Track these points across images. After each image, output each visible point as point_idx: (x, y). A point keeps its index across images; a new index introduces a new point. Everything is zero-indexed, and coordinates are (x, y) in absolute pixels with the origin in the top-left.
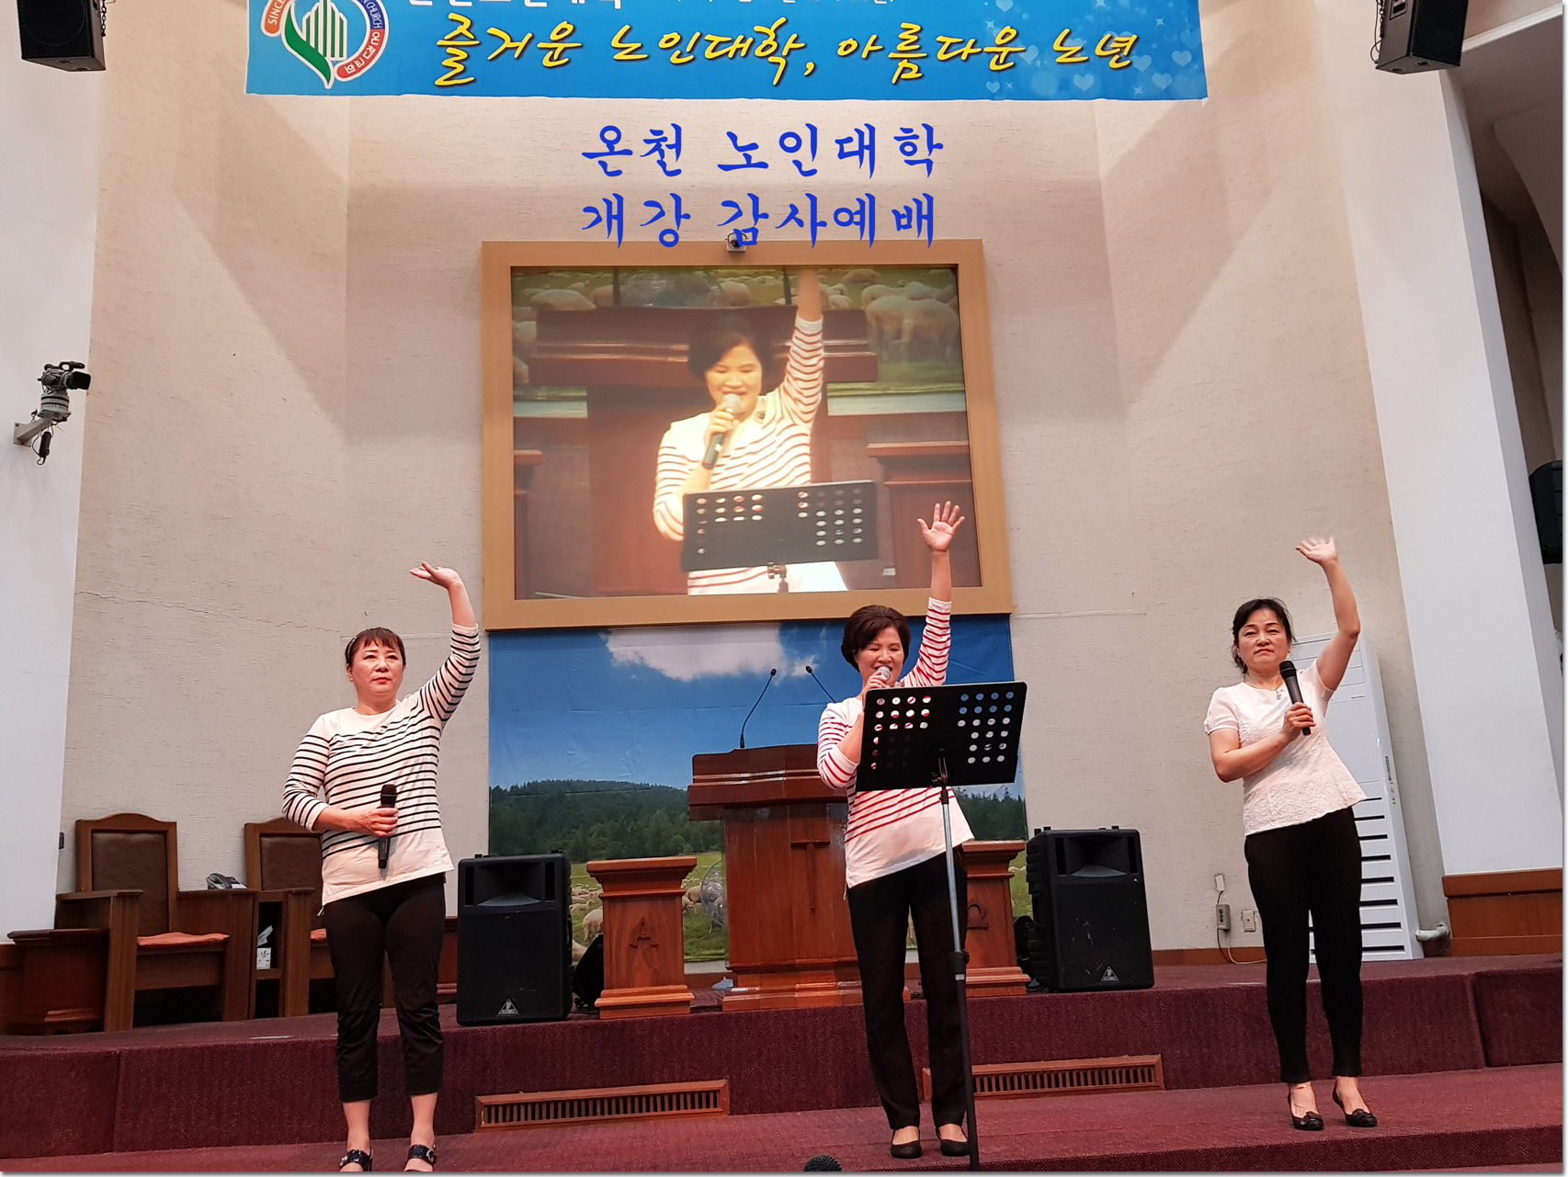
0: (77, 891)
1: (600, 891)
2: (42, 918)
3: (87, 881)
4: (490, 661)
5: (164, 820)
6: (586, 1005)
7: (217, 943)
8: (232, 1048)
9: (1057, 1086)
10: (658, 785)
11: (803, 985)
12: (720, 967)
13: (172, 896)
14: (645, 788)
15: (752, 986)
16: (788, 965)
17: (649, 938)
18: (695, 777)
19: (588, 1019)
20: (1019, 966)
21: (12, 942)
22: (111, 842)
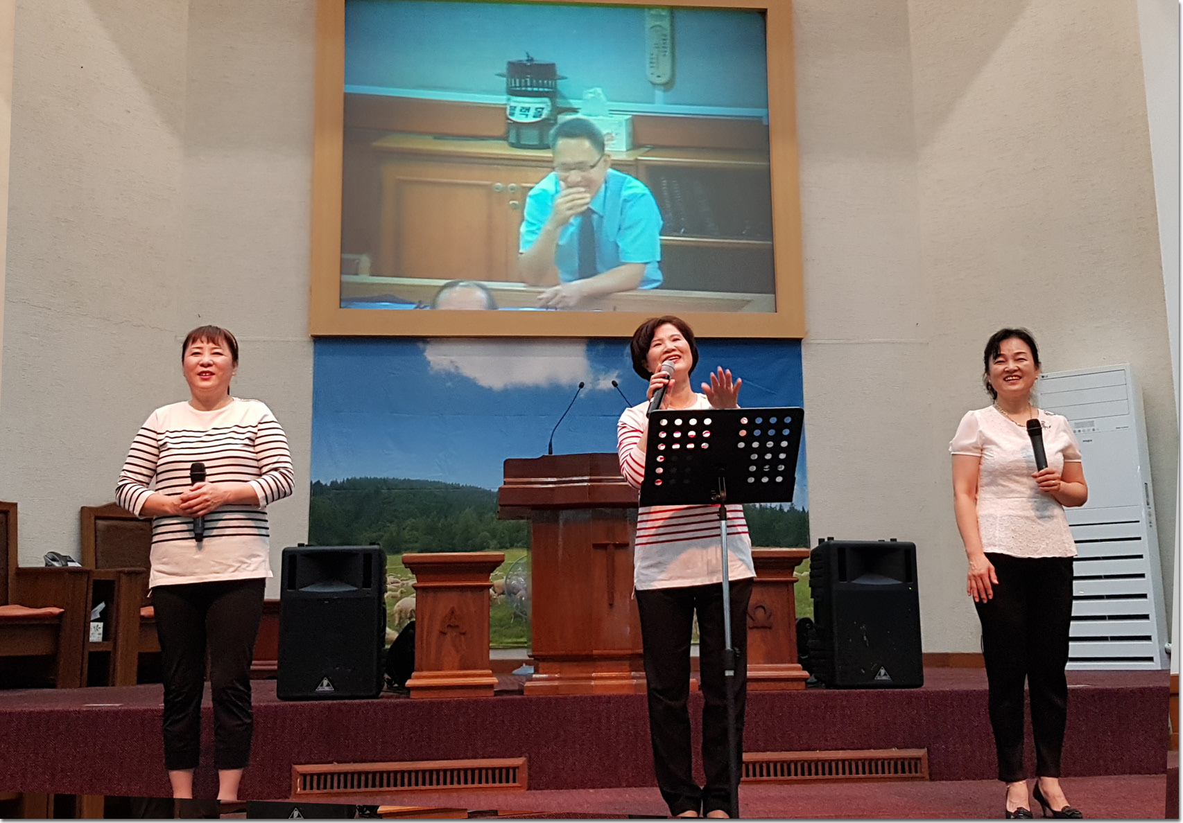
1: (416, 582)
4: (314, 365)
5: (6, 501)
6: (396, 685)
7: (52, 616)
9: (830, 773)
11: (599, 674)
12: (522, 655)
13: (12, 573)
15: (552, 673)
16: (587, 655)
17: (458, 626)
18: (506, 480)
19: (399, 698)
20: (799, 663)
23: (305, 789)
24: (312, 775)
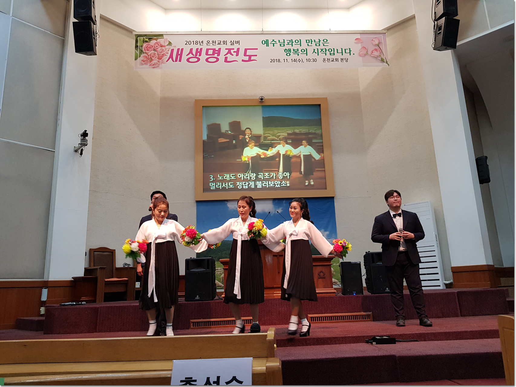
0: (90, 267)
1: (224, 268)
2: (81, 273)
3: (92, 264)
5: (112, 249)
7: (125, 280)
8: (127, 306)
11: (276, 292)
13: (114, 269)
16: (273, 287)
21: (73, 279)
22: (98, 254)
23: (193, 326)
24: (195, 322)
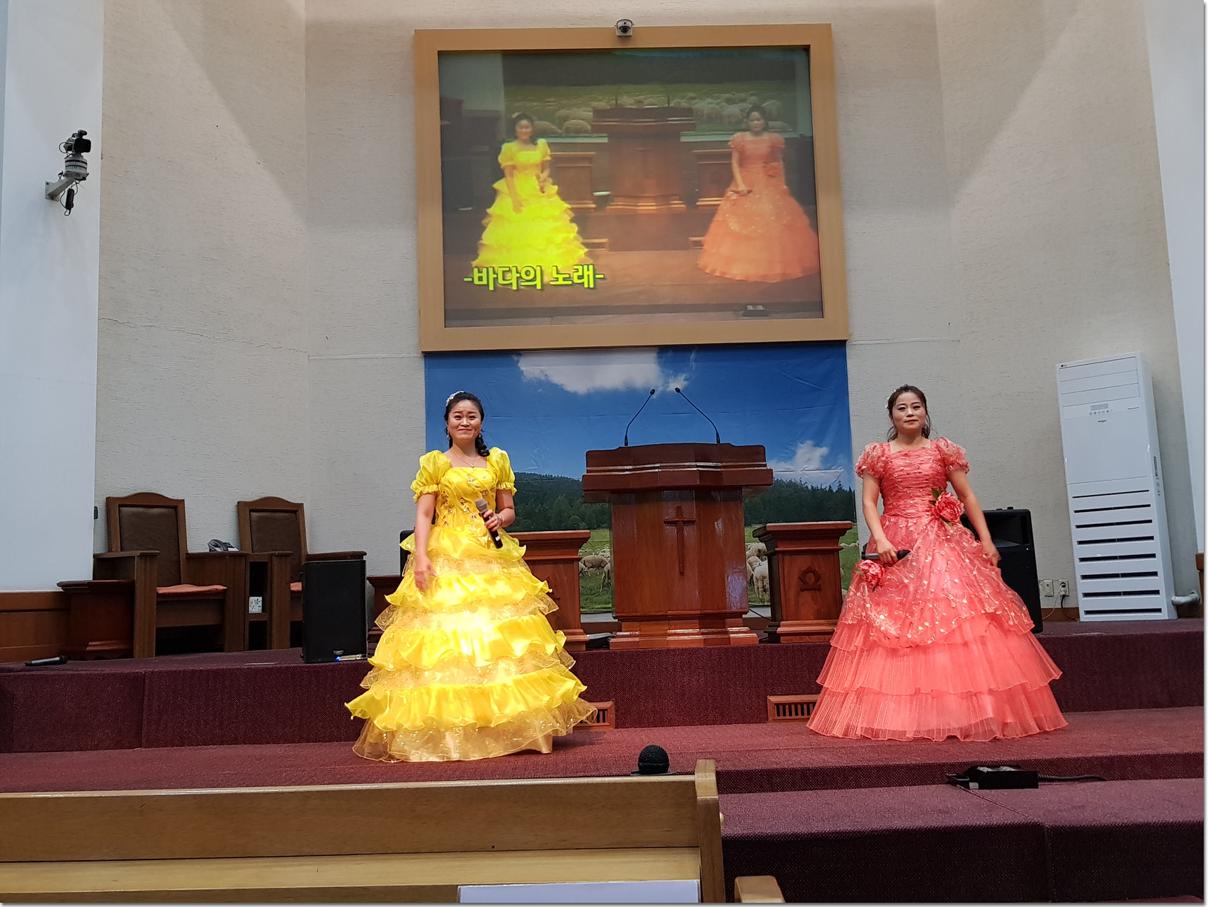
0: (109, 551)
2: (83, 572)
3: (117, 544)
4: (425, 376)
5: (175, 498)
7: (217, 592)
8: (231, 671)
10: (560, 476)
11: (675, 631)
12: (609, 618)
13: (183, 557)
14: (550, 478)
15: (633, 631)
16: (662, 615)
18: (588, 468)
21: (60, 590)
22: (134, 514)
